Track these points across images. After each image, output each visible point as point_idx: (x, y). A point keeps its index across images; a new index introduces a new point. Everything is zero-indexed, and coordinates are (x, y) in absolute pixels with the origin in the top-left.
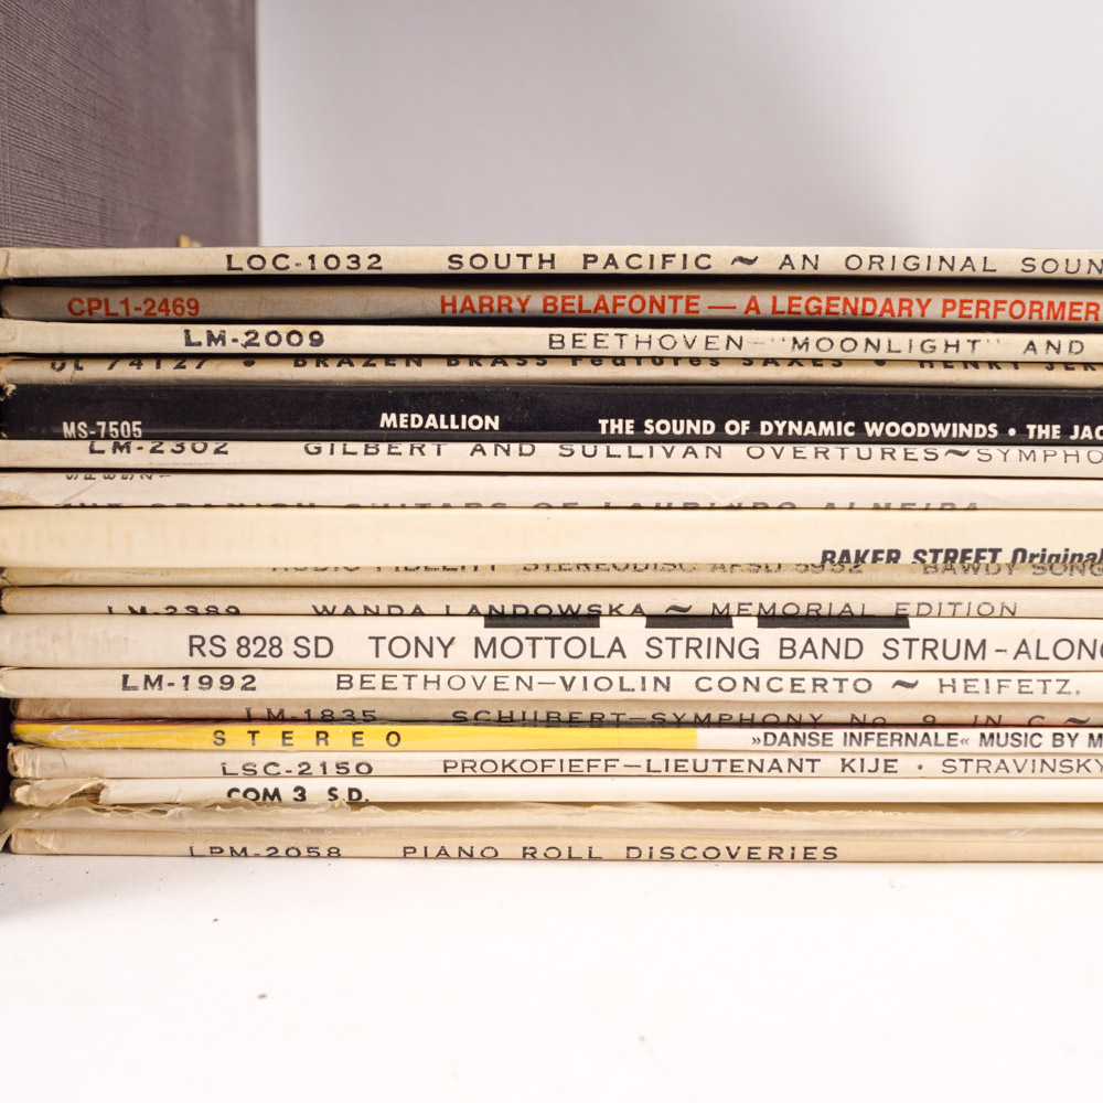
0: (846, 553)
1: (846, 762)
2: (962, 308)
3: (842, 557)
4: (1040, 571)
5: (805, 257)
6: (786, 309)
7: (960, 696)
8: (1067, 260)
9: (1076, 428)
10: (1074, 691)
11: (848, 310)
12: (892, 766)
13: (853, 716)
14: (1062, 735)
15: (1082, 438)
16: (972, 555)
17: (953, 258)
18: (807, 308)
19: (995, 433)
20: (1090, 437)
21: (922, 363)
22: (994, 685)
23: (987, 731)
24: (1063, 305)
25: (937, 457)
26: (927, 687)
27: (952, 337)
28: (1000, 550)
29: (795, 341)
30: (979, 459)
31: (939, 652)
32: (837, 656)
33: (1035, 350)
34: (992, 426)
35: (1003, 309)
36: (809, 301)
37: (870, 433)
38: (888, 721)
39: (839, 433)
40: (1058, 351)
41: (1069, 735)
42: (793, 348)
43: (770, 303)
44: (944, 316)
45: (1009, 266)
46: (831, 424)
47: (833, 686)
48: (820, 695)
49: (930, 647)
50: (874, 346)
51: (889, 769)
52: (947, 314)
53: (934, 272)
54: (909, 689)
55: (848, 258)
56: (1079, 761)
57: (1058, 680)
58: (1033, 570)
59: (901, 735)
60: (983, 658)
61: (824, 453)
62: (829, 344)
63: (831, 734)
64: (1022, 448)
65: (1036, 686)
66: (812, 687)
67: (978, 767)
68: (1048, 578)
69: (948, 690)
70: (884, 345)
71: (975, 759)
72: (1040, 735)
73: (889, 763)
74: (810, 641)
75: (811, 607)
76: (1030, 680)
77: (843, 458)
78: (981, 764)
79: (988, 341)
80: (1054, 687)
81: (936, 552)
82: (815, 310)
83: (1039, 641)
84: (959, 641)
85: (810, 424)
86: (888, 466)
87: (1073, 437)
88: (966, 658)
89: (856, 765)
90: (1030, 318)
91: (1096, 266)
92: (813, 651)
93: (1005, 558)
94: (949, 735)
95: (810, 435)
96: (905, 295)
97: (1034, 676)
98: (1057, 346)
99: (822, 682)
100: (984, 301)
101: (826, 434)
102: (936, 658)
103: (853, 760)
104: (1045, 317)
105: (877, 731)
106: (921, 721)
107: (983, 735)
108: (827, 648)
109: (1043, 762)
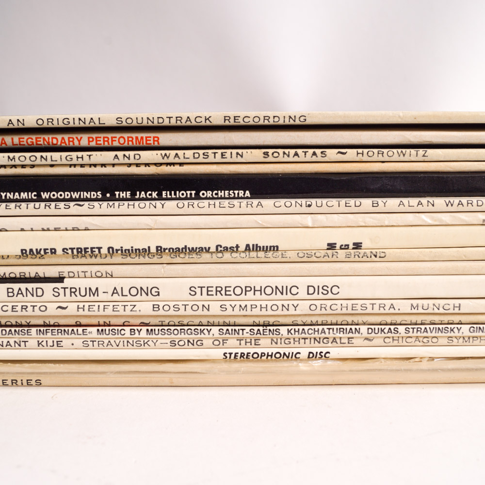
0: (31, 250)
1: (40, 342)
2: (97, 141)
3: (30, 252)
4: (125, 257)
5: (18, 120)
6: (18, 143)
7: (86, 313)
8: (137, 118)
9: (138, 193)
10: (138, 310)
11: (46, 143)
12: (60, 344)
13: (44, 322)
14: (134, 330)
15: (141, 197)
16: (89, 250)
17: (85, 118)
18: (27, 142)
19: (101, 196)
20: (145, 197)
21: (71, 166)
22: (102, 308)
23: (100, 328)
24: (142, 138)
25: (70, 207)
26: (72, 309)
27: (80, 154)
28: (101, 248)
29: (9, 157)
30: (89, 208)
31: (77, 293)
32: (33, 295)
33: (118, 158)
34: (99, 193)
35: (115, 141)
36: (27, 139)
37: (44, 197)
38: (60, 324)
39: (30, 197)
40: (129, 158)
41: (138, 330)
42: (8, 160)
43: (11, 141)
44: (89, 144)
45: (111, 121)
46: (26, 193)
47: (30, 309)
48: (24, 313)
49: (73, 291)
50: (44, 159)
51: (59, 345)
52: (90, 143)
53: (77, 125)
54: (64, 310)
55: (37, 120)
56: (144, 341)
57: (131, 305)
58: (122, 256)
59: (61, 330)
60: (98, 296)
61: (19, 206)
62: (24, 158)
63: (31, 330)
64: (109, 202)
65: (121, 308)
66: (21, 309)
67: (99, 344)
68: (128, 260)
69: (81, 310)
70: (49, 158)
71: (97, 340)
72: (124, 330)
73: (59, 343)
74: (20, 289)
75: (21, 274)
76: (118, 305)
77: (27, 208)
78: (100, 343)
79: (96, 155)
80: (129, 308)
81: (72, 249)
82: (31, 143)
83: (122, 288)
84: (86, 288)
85: (17, 194)
86: (47, 211)
87: (137, 197)
88: (90, 296)
89: (44, 343)
90: (128, 144)
91: (150, 120)
92: (22, 293)
93: (104, 251)
94: (83, 330)
95: (17, 198)
96: (71, 136)
97: (120, 304)
98: (128, 157)
99: (25, 307)
100: (106, 137)
101: (24, 198)
102: (76, 296)
103: (42, 341)
104: (135, 144)
105: (51, 328)
106: (75, 324)
107: (98, 330)
108: (28, 292)
109: (128, 342)
